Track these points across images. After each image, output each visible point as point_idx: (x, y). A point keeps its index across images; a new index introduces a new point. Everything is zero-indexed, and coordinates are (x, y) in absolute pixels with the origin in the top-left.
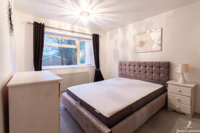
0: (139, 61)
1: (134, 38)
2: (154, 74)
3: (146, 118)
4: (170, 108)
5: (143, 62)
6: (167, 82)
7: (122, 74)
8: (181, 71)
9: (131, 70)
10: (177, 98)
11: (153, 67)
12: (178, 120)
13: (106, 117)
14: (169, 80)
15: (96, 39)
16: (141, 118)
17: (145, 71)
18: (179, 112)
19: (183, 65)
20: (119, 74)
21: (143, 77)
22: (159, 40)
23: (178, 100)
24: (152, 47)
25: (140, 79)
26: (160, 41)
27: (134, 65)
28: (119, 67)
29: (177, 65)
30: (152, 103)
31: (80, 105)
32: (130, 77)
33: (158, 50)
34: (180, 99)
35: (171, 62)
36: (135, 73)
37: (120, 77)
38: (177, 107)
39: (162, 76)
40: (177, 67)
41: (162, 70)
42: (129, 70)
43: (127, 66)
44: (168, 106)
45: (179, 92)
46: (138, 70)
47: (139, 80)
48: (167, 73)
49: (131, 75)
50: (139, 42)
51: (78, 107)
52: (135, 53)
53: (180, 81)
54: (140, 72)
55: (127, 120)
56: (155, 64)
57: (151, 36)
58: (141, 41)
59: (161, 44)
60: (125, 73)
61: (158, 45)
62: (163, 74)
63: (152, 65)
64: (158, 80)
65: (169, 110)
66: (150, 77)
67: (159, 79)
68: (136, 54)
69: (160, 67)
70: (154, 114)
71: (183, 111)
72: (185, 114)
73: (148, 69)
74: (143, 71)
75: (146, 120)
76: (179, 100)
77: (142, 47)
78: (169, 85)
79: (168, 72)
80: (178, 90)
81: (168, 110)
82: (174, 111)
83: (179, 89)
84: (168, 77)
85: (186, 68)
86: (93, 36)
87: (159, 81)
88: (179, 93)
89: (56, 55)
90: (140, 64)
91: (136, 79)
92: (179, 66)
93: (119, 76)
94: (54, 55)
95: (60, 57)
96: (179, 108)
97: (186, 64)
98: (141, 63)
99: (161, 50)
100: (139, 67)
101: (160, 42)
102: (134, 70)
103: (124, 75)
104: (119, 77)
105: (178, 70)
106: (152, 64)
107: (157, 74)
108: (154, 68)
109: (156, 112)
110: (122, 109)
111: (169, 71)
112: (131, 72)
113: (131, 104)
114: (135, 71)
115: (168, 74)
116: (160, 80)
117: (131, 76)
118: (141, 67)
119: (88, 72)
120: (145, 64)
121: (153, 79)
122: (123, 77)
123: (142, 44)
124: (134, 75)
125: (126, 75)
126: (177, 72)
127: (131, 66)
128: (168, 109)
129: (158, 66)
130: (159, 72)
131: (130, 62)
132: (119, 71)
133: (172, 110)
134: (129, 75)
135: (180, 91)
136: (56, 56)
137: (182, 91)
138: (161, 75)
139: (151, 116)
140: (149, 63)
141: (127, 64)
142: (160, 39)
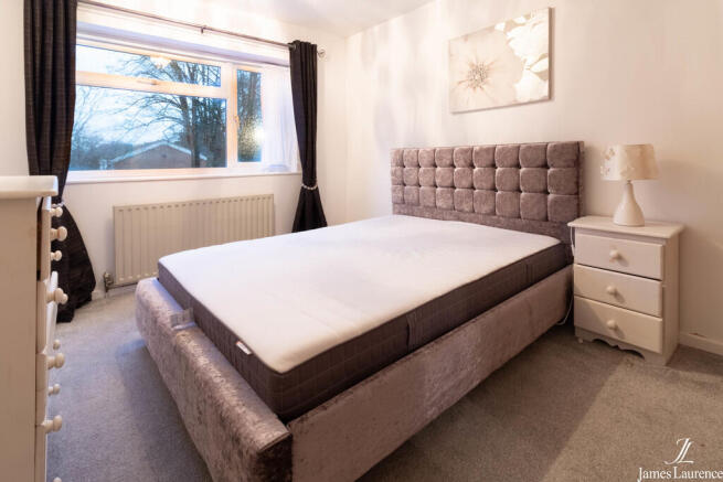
0: (470, 144)
1: (451, 55)
2: (523, 194)
3: (473, 373)
4: (583, 329)
5: (481, 150)
6: (570, 224)
7: (403, 201)
8: (622, 174)
9: (438, 181)
10: (610, 288)
11: (519, 166)
12: (612, 378)
13: (276, 372)
14: (578, 217)
15: (304, 60)
16: (448, 371)
17: (489, 185)
18: (616, 347)
19: (629, 149)
20: (395, 203)
21: (486, 209)
22: (541, 58)
23: (611, 294)
24: (517, 86)
25: (472, 216)
26: (546, 60)
27: (448, 162)
28: (394, 174)
29: (608, 153)
30: (504, 307)
31: (191, 324)
32: (434, 212)
33: (537, 98)
34: (619, 291)
35: (586, 144)
36: (452, 193)
37: (399, 213)
38: (611, 323)
39: (555, 202)
40: (608, 158)
41: (553, 175)
42: (432, 183)
43: (421, 170)
44: (576, 324)
45: (616, 263)
46: (465, 183)
47: (471, 221)
48: (572, 186)
49: (439, 204)
50: (468, 68)
51: (180, 333)
52: (455, 113)
53: (620, 218)
54: (473, 188)
55: (376, 382)
56: (529, 155)
57: (511, 44)
58: (475, 62)
59: (547, 74)
60: (416, 195)
61: (538, 79)
62: (557, 191)
63: (516, 157)
64: (537, 218)
65: (581, 341)
66: (509, 209)
67: (543, 215)
68: (457, 116)
69: (546, 166)
70: (512, 356)
71: (632, 338)
72: (643, 353)
73: (503, 173)
74: (484, 184)
75: (476, 383)
76: (616, 294)
77: (478, 89)
78: (577, 235)
79: (577, 184)
80: (613, 253)
81: (577, 339)
82: (601, 342)
83: (615, 248)
84: (576, 202)
85: (643, 162)
86: (291, 49)
87: (544, 224)
88: (617, 266)
89: (176, 143)
90: (470, 158)
91: (459, 219)
92: (614, 154)
93: (394, 209)
94: (165, 143)
95: (190, 149)
96: (616, 329)
97: (641, 146)
98: (477, 153)
99: (550, 96)
100: (467, 170)
101: (544, 64)
102: (449, 182)
103: (413, 205)
104: (394, 213)
105: (611, 171)
106: (515, 155)
107: (536, 192)
108: (523, 170)
109: (523, 347)
110: (360, 333)
111: (578, 177)
112: (439, 189)
113: (402, 313)
114: (454, 187)
115: (577, 193)
116: (546, 219)
117: (440, 208)
118: (476, 169)
119: (271, 197)
120: (491, 158)
121: (520, 217)
122: (408, 214)
123: (479, 75)
124: (451, 201)
125: (418, 204)
126: (607, 178)
127: (439, 169)
128: (577, 334)
129: (539, 162)
130: (542, 187)
131: (434, 151)
132: (394, 191)
133: (591, 338)
134: (431, 205)
135: (619, 258)
136: (176, 147)
137: (626, 255)
138: (550, 197)
139: (499, 365)
140: (505, 150)
141: (425, 161)
142: (546, 51)
